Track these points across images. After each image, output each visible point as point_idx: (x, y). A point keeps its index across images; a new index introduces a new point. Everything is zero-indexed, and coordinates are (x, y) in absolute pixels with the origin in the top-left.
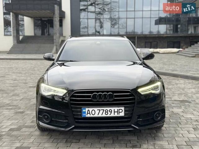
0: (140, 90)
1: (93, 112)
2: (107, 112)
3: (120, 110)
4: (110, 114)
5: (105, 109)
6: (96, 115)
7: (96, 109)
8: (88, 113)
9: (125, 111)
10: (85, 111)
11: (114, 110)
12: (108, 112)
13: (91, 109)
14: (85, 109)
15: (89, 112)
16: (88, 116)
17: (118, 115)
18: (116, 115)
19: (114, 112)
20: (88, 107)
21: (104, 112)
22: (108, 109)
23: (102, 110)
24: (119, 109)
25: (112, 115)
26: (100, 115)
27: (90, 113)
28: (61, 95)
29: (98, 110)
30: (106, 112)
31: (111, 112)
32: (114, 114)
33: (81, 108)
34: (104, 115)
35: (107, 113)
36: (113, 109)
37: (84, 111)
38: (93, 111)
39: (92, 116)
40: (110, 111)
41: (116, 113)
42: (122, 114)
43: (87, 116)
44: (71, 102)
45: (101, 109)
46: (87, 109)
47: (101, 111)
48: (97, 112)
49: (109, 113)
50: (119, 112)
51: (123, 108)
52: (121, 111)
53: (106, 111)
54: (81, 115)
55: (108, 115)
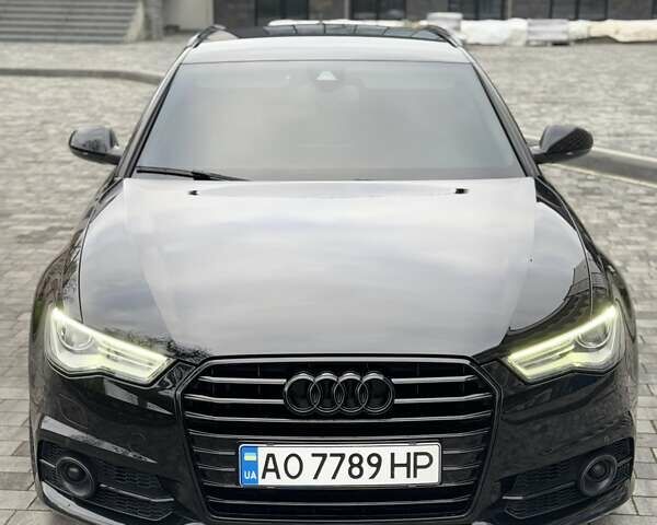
0: (516, 358)
1: (293, 466)
2: (359, 465)
3: (419, 457)
4: (373, 477)
5: (348, 450)
6: (306, 480)
7: (305, 452)
8: (266, 470)
9: (445, 460)
10: (253, 458)
11: (393, 455)
12: (365, 465)
13: (281, 452)
14: (255, 450)
15: (271, 466)
16: (270, 481)
17: (412, 481)
18: (401, 478)
19: (393, 465)
20: (270, 443)
21: (346, 465)
22: (365, 451)
23: (332, 455)
24: (416, 454)
25: (383, 479)
26: (325, 480)
27: (276, 470)
28: (144, 375)
29: (314, 455)
30: (353, 465)
31: (378, 466)
32: (392, 476)
33: (234, 445)
34: (344, 480)
35: (356, 471)
36: (384, 451)
37: (249, 457)
38: (293, 460)
39: (285, 481)
40: (374, 460)
41: (401, 472)
42: (430, 476)
43: (262, 482)
44: (189, 414)
45: (328, 450)
46: (263, 451)
47: (332, 463)
48: (311, 464)
49: (368, 470)
50: (416, 467)
51: (434, 449)
52: (423, 460)
53: (356, 460)
54: (235, 477)
55: (364, 481)
